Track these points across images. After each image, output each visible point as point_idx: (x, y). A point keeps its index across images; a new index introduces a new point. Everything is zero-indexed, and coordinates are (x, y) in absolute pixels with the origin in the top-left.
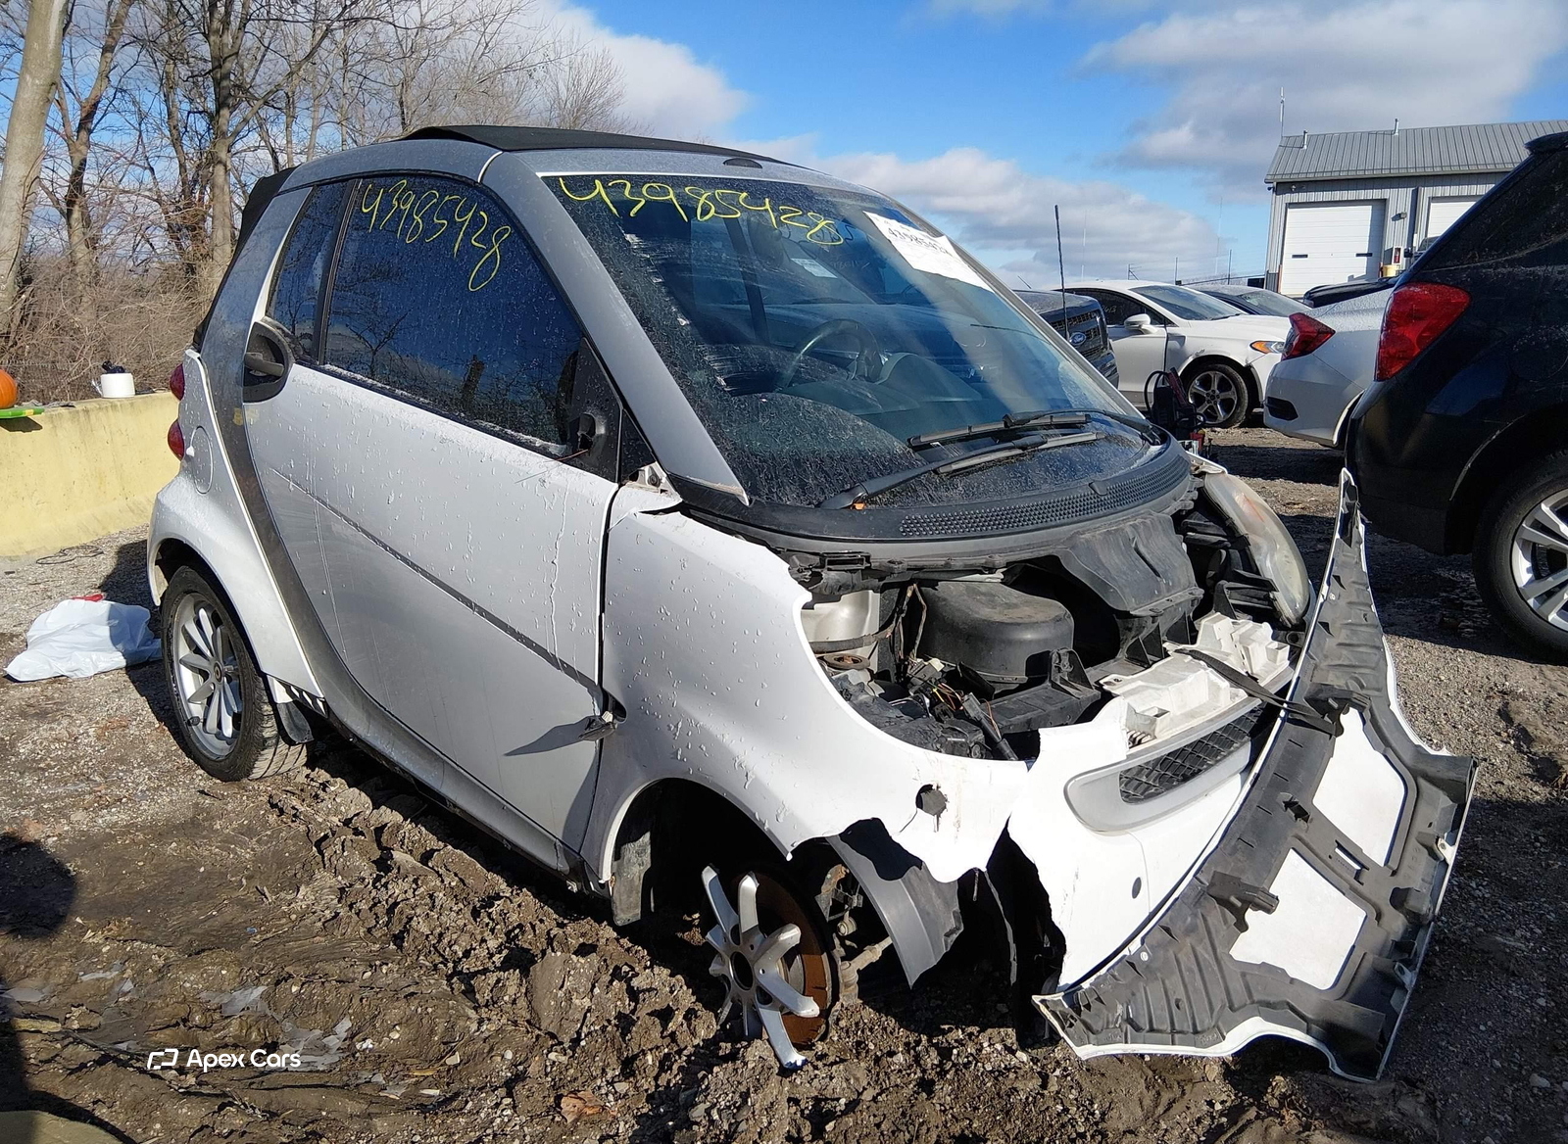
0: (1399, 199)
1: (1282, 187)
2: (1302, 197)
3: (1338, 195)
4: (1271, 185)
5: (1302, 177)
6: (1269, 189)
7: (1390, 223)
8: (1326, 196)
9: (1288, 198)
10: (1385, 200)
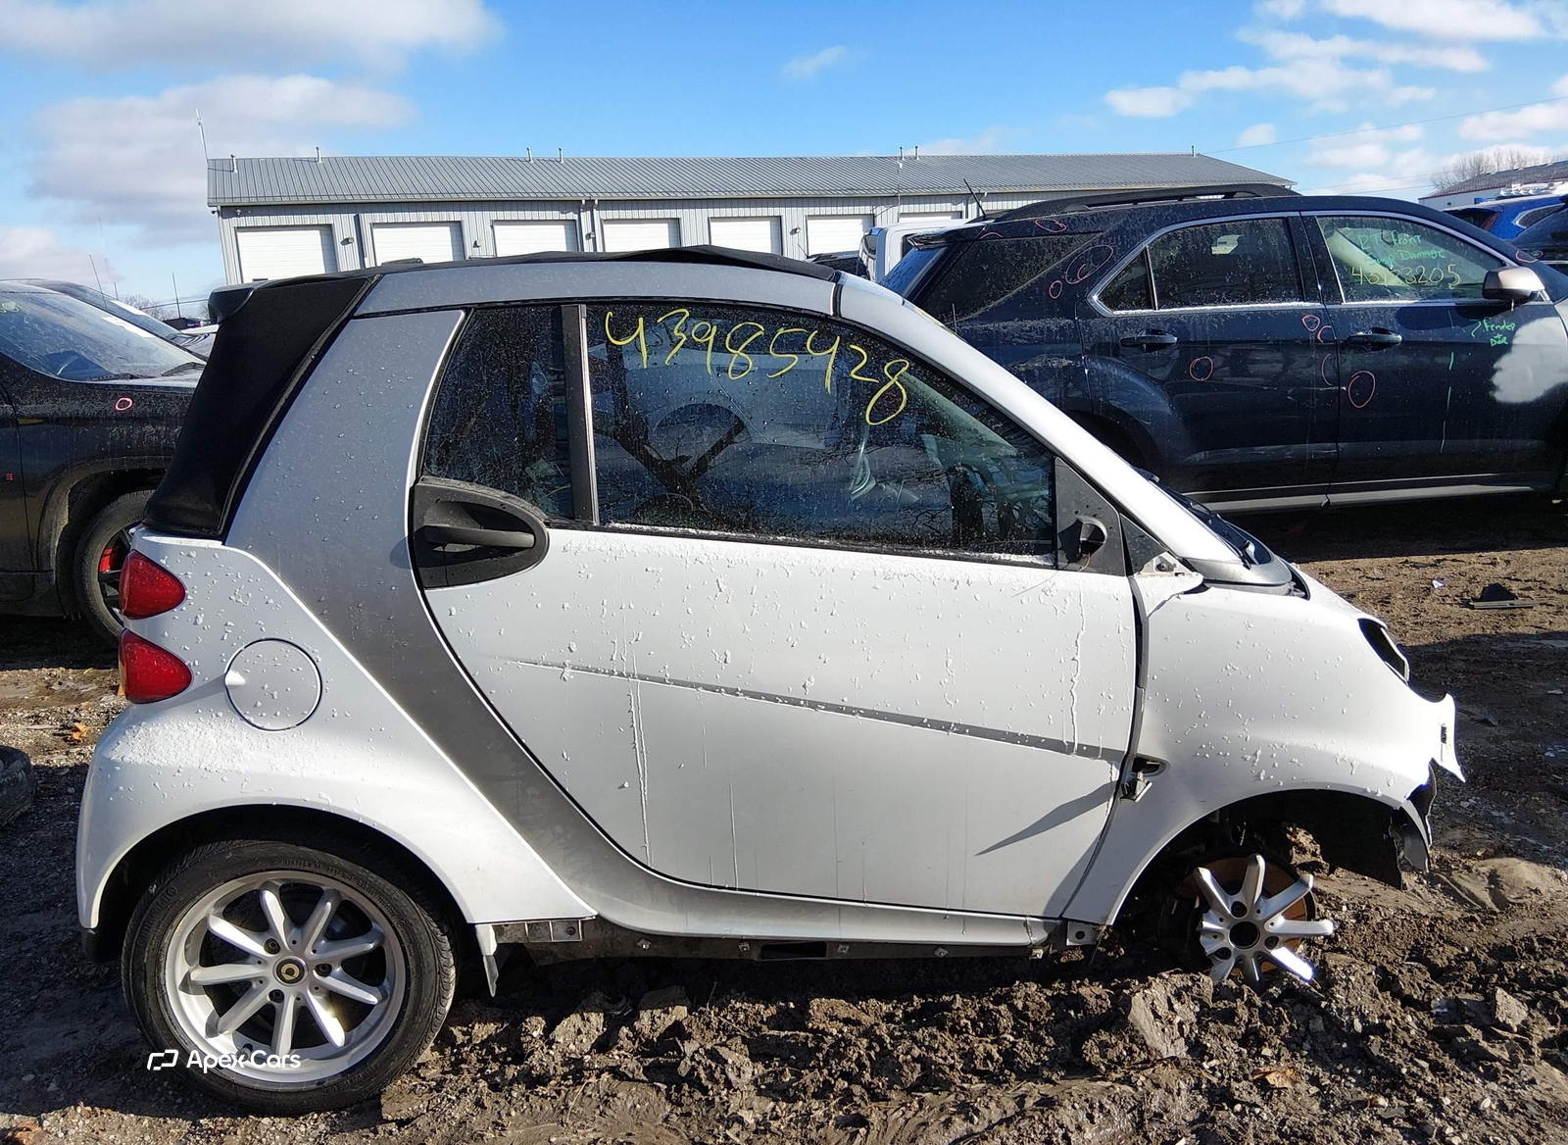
0: (343, 224)
1: (227, 211)
2: (249, 221)
3: (284, 220)
4: (215, 209)
5: (245, 202)
6: (213, 212)
7: (340, 248)
8: (274, 220)
9: (236, 221)
10: (331, 225)
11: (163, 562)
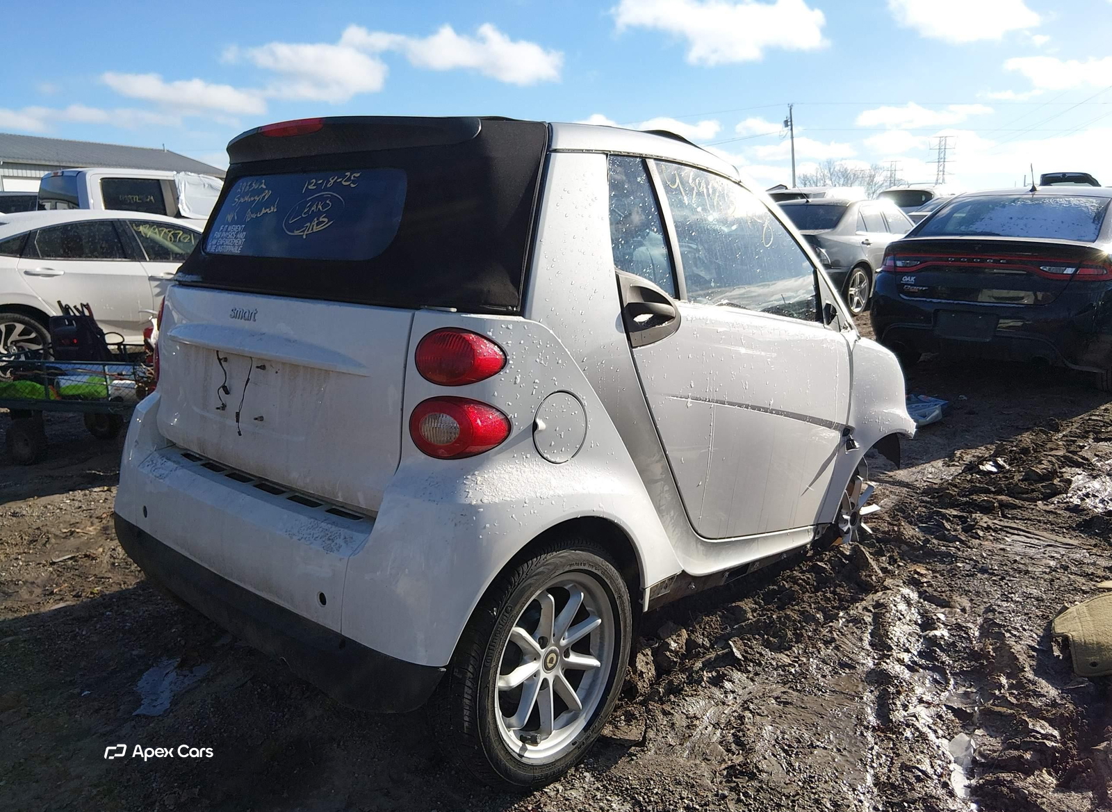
11: (490, 334)
